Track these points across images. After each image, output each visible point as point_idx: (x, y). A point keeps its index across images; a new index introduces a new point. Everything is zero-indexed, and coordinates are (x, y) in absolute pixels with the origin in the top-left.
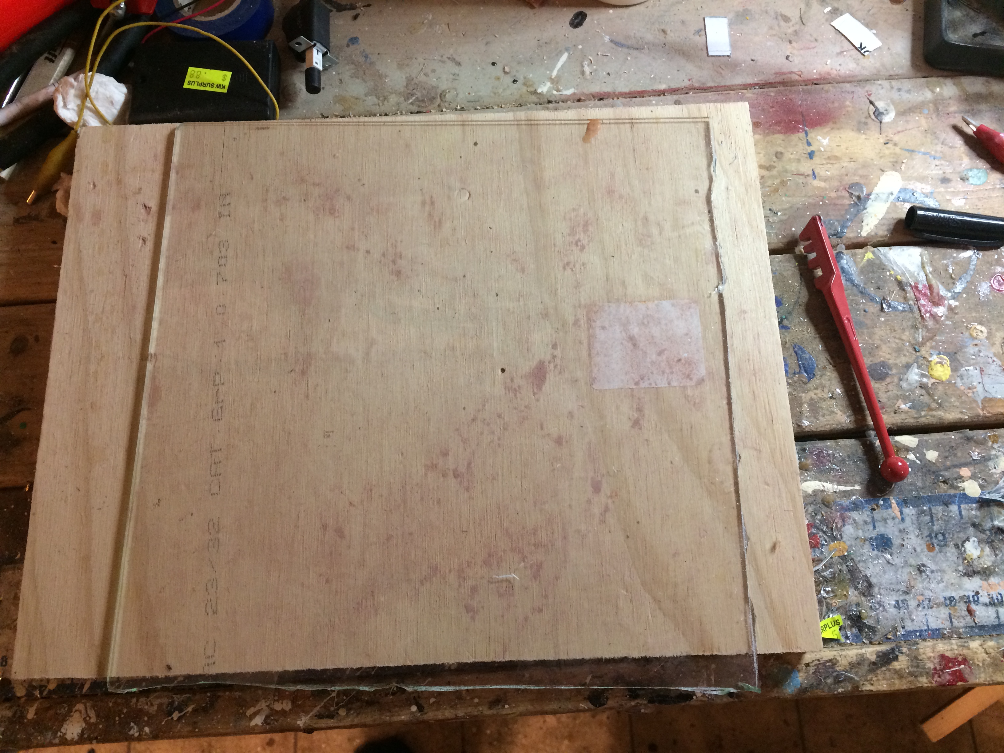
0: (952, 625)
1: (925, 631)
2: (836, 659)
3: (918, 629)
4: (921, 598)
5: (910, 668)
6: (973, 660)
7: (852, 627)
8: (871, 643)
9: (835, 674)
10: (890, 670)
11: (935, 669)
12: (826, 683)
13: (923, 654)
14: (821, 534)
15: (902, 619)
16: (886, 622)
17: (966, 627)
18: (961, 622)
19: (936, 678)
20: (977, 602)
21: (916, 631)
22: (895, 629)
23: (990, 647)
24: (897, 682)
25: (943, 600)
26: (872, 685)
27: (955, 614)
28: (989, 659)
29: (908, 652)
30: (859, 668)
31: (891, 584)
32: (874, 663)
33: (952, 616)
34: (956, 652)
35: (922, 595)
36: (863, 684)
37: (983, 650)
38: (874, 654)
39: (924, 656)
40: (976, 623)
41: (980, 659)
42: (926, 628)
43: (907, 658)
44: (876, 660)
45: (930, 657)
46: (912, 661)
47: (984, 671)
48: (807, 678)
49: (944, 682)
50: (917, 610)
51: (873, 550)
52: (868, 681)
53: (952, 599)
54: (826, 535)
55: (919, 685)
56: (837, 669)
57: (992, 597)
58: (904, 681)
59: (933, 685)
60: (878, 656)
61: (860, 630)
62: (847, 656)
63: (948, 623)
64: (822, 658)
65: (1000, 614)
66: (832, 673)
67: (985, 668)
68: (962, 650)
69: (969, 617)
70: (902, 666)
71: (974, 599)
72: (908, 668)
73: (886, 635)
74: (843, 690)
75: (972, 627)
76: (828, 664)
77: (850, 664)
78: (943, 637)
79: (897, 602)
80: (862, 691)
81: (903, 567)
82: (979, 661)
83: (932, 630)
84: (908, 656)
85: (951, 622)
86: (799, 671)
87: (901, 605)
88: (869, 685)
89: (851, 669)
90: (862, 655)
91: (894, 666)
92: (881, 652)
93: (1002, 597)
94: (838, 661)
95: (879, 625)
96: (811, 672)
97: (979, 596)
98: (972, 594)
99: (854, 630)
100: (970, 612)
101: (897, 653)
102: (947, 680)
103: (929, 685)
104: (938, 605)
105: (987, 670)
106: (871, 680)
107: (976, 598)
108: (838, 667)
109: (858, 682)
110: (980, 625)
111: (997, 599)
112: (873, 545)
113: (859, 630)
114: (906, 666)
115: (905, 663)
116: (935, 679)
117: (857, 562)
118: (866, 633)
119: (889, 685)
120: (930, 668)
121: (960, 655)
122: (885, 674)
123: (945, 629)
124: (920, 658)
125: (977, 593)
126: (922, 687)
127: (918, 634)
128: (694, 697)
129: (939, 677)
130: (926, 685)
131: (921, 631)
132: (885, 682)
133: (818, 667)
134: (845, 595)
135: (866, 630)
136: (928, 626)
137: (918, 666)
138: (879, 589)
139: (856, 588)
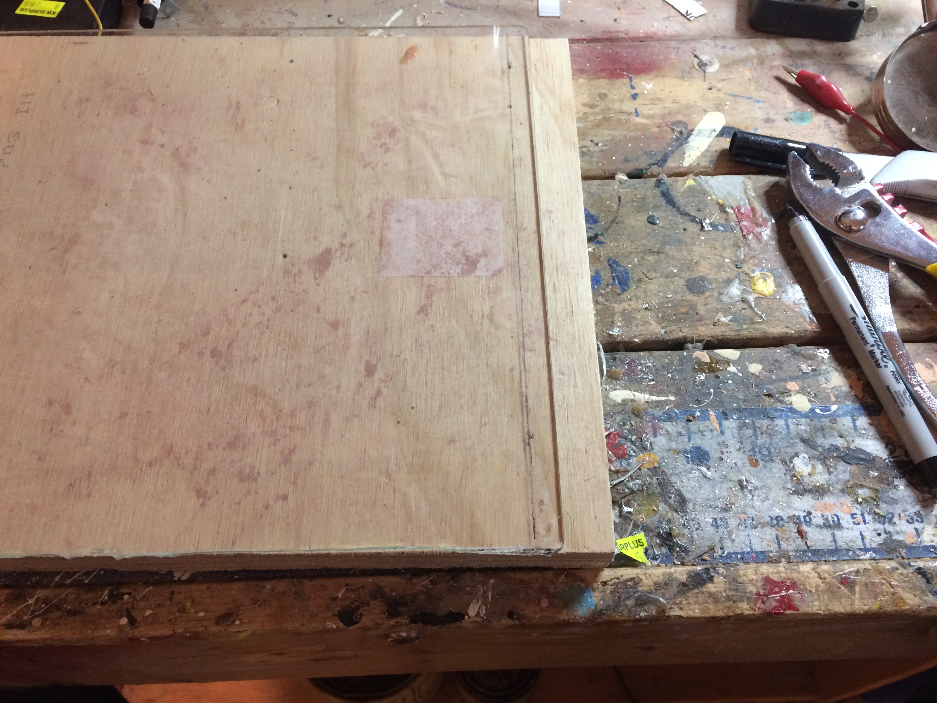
0: (780, 548)
1: (748, 553)
2: (638, 578)
3: (739, 550)
4: (743, 516)
5: (728, 592)
6: (805, 585)
7: (660, 545)
8: (683, 564)
9: (637, 595)
10: (703, 593)
11: (758, 594)
12: (626, 605)
13: (744, 575)
14: (629, 444)
15: (721, 539)
16: (701, 541)
17: (797, 551)
18: (791, 545)
19: (759, 604)
20: (809, 523)
21: (736, 553)
22: (712, 549)
23: (824, 571)
24: (711, 607)
25: (769, 519)
26: (681, 609)
27: (783, 535)
28: (823, 585)
29: (725, 573)
30: (666, 589)
31: (708, 499)
32: (684, 584)
33: (780, 538)
34: (784, 575)
35: (744, 513)
36: (670, 608)
37: (816, 575)
38: (685, 573)
39: (744, 578)
40: (808, 547)
41: (813, 584)
42: (749, 550)
43: (725, 580)
44: (687, 581)
45: (753, 580)
46: (730, 583)
47: (818, 599)
48: (603, 599)
49: (769, 610)
50: (738, 530)
51: (688, 463)
52: (677, 604)
53: (780, 519)
54: (636, 446)
55: (739, 612)
56: (640, 589)
57: (827, 519)
58: (721, 607)
59: (755, 613)
60: (689, 576)
61: (671, 549)
62: (652, 575)
63: (776, 546)
64: (622, 576)
65: (836, 538)
66: (634, 593)
67: (819, 595)
68: (791, 573)
69: (800, 540)
70: (719, 589)
71: (805, 520)
72: (725, 591)
73: (701, 556)
74: (646, 614)
75: (804, 551)
76: (629, 583)
77: (655, 584)
78: (769, 562)
79: (715, 520)
80: (669, 617)
81: (721, 482)
82: (811, 587)
83: (756, 553)
84: (725, 577)
85: (779, 544)
86: (594, 590)
87: (719, 522)
88: (677, 610)
89: (656, 590)
90: (670, 574)
91: (708, 588)
92: (693, 572)
93: (838, 519)
94: (641, 580)
95: (693, 545)
96: (608, 591)
97: (811, 516)
98: (803, 514)
99: (664, 550)
100: (801, 533)
101: (712, 574)
102: (773, 607)
103: (751, 612)
104: (763, 525)
105: (822, 598)
106: (681, 603)
107: (807, 518)
108: (641, 586)
109: (664, 604)
110: (813, 548)
111: (833, 521)
112: (688, 457)
113: (669, 549)
114: (722, 589)
115: (722, 585)
116: (758, 606)
117: (669, 476)
118: (677, 552)
119: (701, 610)
120: (751, 592)
121: (789, 579)
122: (697, 597)
123: (772, 552)
124: (740, 580)
125: (809, 513)
126: (742, 614)
127: (739, 556)
128: (466, 617)
129: (763, 603)
130: (747, 612)
131: (743, 553)
132: (697, 606)
133: (617, 586)
134: (654, 510)
135: (678, 549)
136: (752, 549)
137: (737, 590)
138: (694, 504)
139: (667, 503)
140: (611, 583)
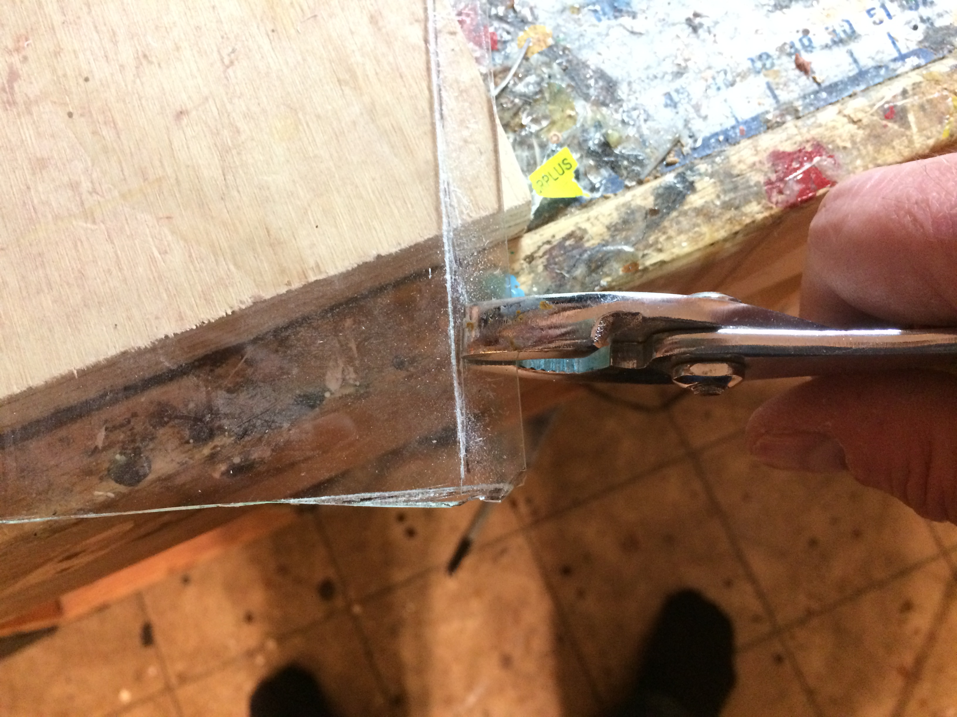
0: (778, 102)
1: (733, 127)
2: (580, 229)
3: (718, 129)
4: (709, 74)
5: (722, 197)
6: (833, 141)
7: (598, 167)
8: (640, 182)
9: (586, 256)
10: (685, 213)
11: (769, 183)
12: (575, 278)
13: (740, 162)
14: (496, 24)
15: (686, 122)
16: (656, 137)
17: (804, 97)
18: (792, 91)
19: (776, 197)
20: (809, 48)
21: (717, 134)
22: (677, 143)
23: (856, 110)
24: (705, 229)
25: (749, 64)
26: (660, 250)
27: (777, 80)
28: (861, 132)
29: (710, 170)
30: (629, 229)
31: (648, 68)
32: (653, 212)
33: (774, 87)
34: (799, 138)
35: (710, 68)
36: (644, 256)
37: (846, 120)
38: (649, 194)
39: (742, 166)
40: (819, 84)
41: (846, 136)
42: (733, 122)
43: (713, 180)
44: (655, 205)
45: (754, 164)
46: (722, 182)
47: (860, 156)
48: (535, 282)
49: (792, 200)
50: (707, 97)
51: (599, 20)
52: (651, 246)
53: (764, 57)
54: (508, 23)
55: (748, 221)
56: (587, 245)
57: (834, 31)
58: (719, 223)
59: (773, 212)
60: (658, 196)
61: (614, 167)
62: (600, 217)
63: (772, 101)
64: (554, 236)
65: (856, 55)
66: (581, 255)
67: (859, 150)
68: (809, 131)
69: (804, 78)
70: (707, 198)
71: (803, 45)
72: (718, 197)
73: (664, 159)
74: (609, 279)
75: (816, 93)
76: (568, 243)
77: (608, 228)
78: (768, 128)
79: (668, 95)
80: (646, 270)
81: (660, 32)
82: (844, 141)
83: (746, 123)
84: (712, 176)
85: (775, 97)
86: (517, 274)
87: (674, 95)
88: (655, 254)
89: (613, 236)
90: (626, 205)
91: (691, 204)
92: (661, 187)
93: (850, 25)
94: (585, 231)
95: (646, 147)
96: (540, 268)
97: (810, 35)
98: (795, 38)
99: (605, 172)
100: (802, 67)
101: (691, 179)
102: (796, 193)
103: (766, 214)
104: (743, 76)
105: (864, 152)
106: (656, 242)
107: (806, 42)
108: (588, 240)
109: (632, 254)
110: (827, 83)
111: (844, 31)
112: (595, 11)
113: (613, 168)
114: (713, 196)
115: (711, 190)
116: (774, 200)
117: (575, 52)
118: (626, 168)
119: (693, 240)
120: (757, 184)
121: (808, 141)
122: (678, 223)
123: (767, 112)
124: (735, 172)
125: (806, 32)
126: (753, 222)
127: (721, 138)
128: (327, 395)
129: (781, 192)
130: (760, 217)
131: (725, 132)
132: (683, 237)
133: (551, 254)
134: (570, 116)
135: (626, 163)
136: (736, 119)
137: (735, 189)
138: (630, 84)
139: (586, 97)
140: (540, 253)
